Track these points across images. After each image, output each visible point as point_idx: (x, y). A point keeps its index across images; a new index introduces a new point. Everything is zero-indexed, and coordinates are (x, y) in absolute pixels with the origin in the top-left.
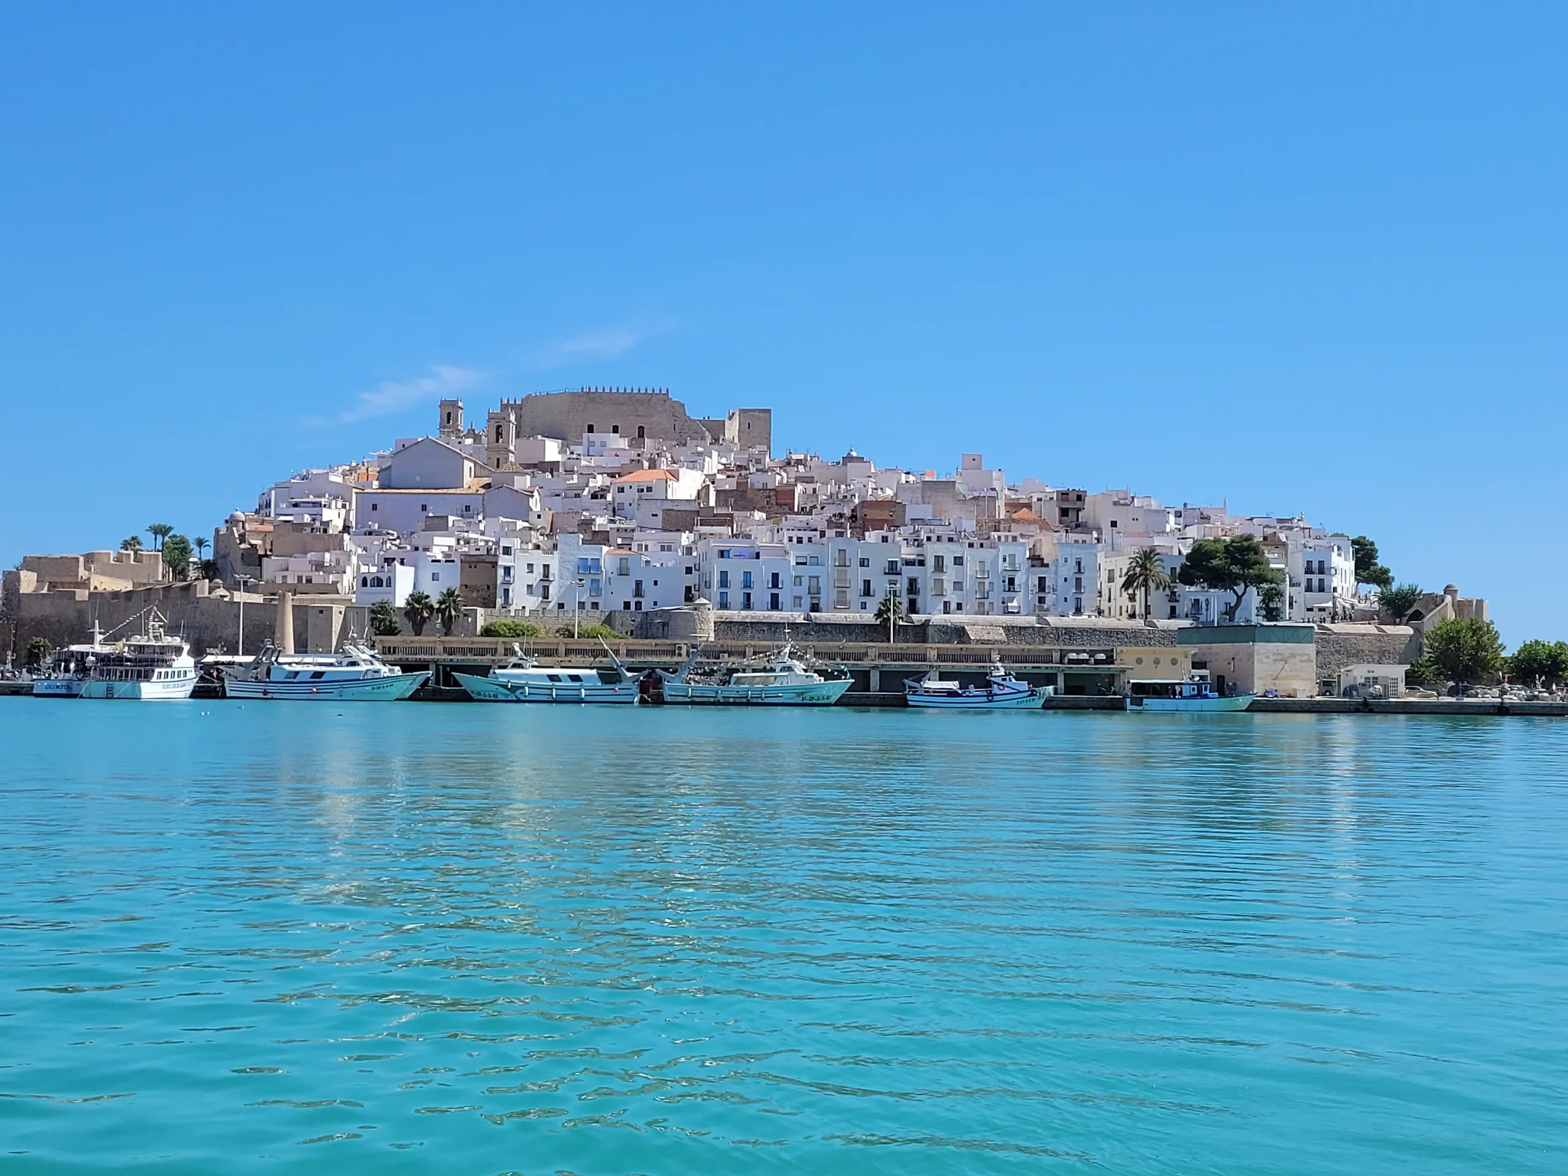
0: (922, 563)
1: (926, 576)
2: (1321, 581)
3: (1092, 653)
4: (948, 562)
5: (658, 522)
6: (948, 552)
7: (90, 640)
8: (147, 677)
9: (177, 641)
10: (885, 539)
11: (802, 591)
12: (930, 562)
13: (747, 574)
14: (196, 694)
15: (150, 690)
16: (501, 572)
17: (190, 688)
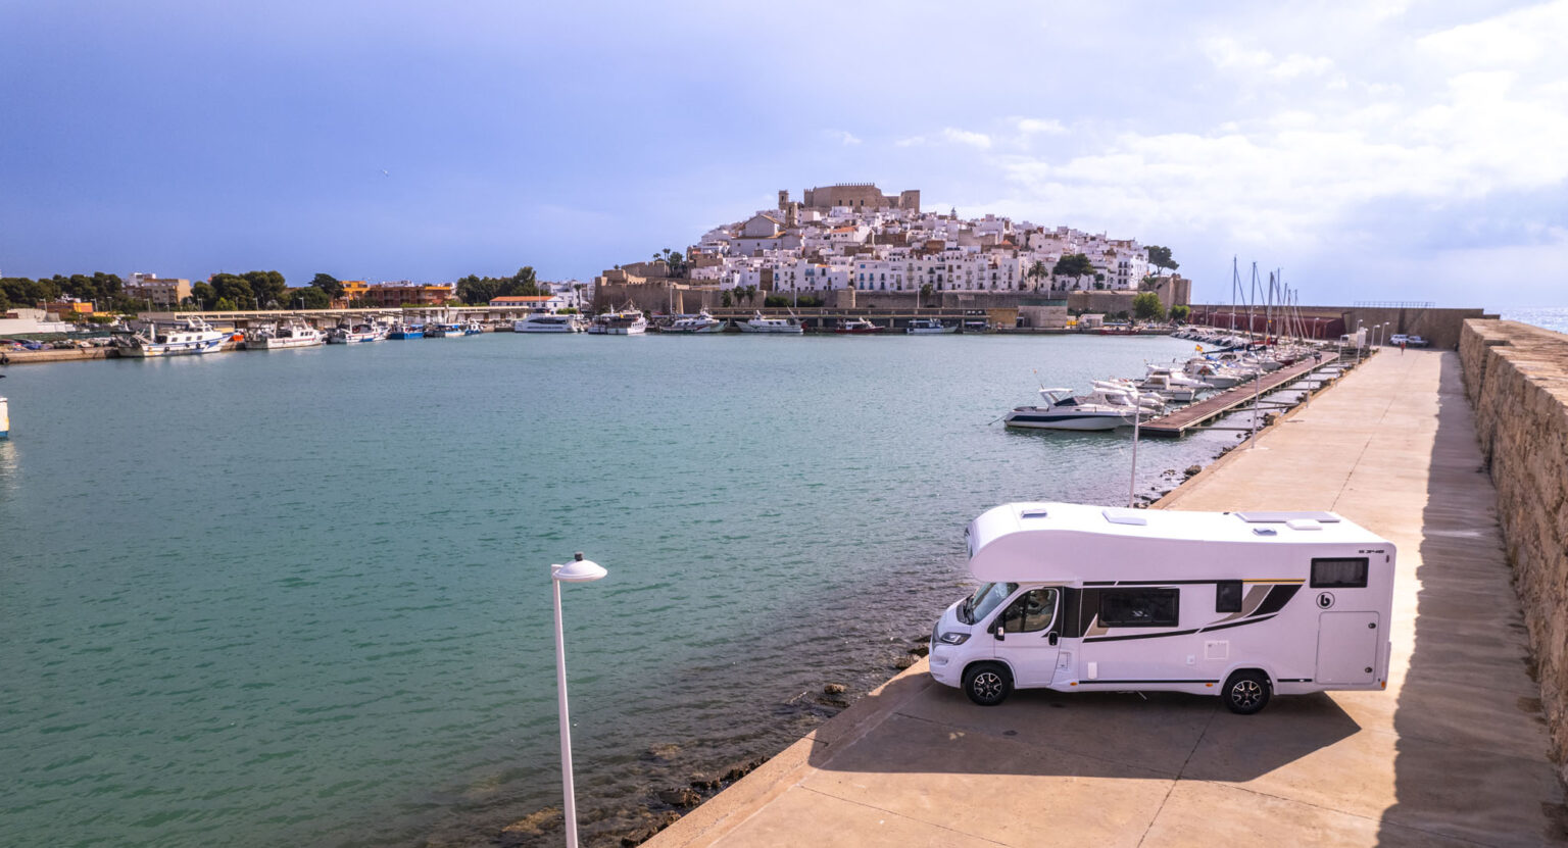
0: (944, 268)
1: (945, 274)
2: (1125, 271)
3: (977, 311)
4: (955, 267)
5: (843, 252)
6: (955, 263)
7: (610, 312)
8: (630, 326)
9: (639, 312)
10: (929, 259)
11: (894, 281)
12: (947, 268)
13: (871, 275)
14: (647, 330)
15: (630, 330)
16: (774, 276)
17: (644, 329)
